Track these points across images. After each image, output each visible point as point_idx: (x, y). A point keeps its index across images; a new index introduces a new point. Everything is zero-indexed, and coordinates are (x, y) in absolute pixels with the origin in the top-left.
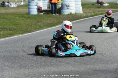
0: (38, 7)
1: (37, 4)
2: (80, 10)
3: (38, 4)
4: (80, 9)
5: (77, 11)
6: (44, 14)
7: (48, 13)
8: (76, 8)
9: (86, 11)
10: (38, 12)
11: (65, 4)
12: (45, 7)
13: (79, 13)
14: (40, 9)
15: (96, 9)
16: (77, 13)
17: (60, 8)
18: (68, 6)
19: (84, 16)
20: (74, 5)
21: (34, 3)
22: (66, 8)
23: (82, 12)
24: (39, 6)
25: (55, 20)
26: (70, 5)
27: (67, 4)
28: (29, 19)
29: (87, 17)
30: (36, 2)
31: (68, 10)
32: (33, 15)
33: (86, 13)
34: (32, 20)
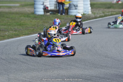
0: (44, 6)
1: (43, 3)
2: (89, 11)
3: (45, 4)
4: (88, 9)
5: (85, 11)
6: (51, 14)
7: (55, 13)
8: (84, 8)
9: (95, 12)
10: (44, 12)
11: (73, 4)
12: (52, 6)
13: (88, 14)
14: (47, 9)
15: (105, 10)
16: (85, 14)
17: (67, 8)
18: (76, 6)
19: (93, 16)
20: (82, 5)
21: (41, 2)
22: (74, 8)
23: (90, 13)
24: (46, 6)
25: (62, 21)
26: (79, 5)
27: (75, 3)
28: (36, 19)
29: (97, 18)
30: (42, 2)
31: (76, 10)
32: (39, 15)
33: (94, 13)
34: (38, 21)
